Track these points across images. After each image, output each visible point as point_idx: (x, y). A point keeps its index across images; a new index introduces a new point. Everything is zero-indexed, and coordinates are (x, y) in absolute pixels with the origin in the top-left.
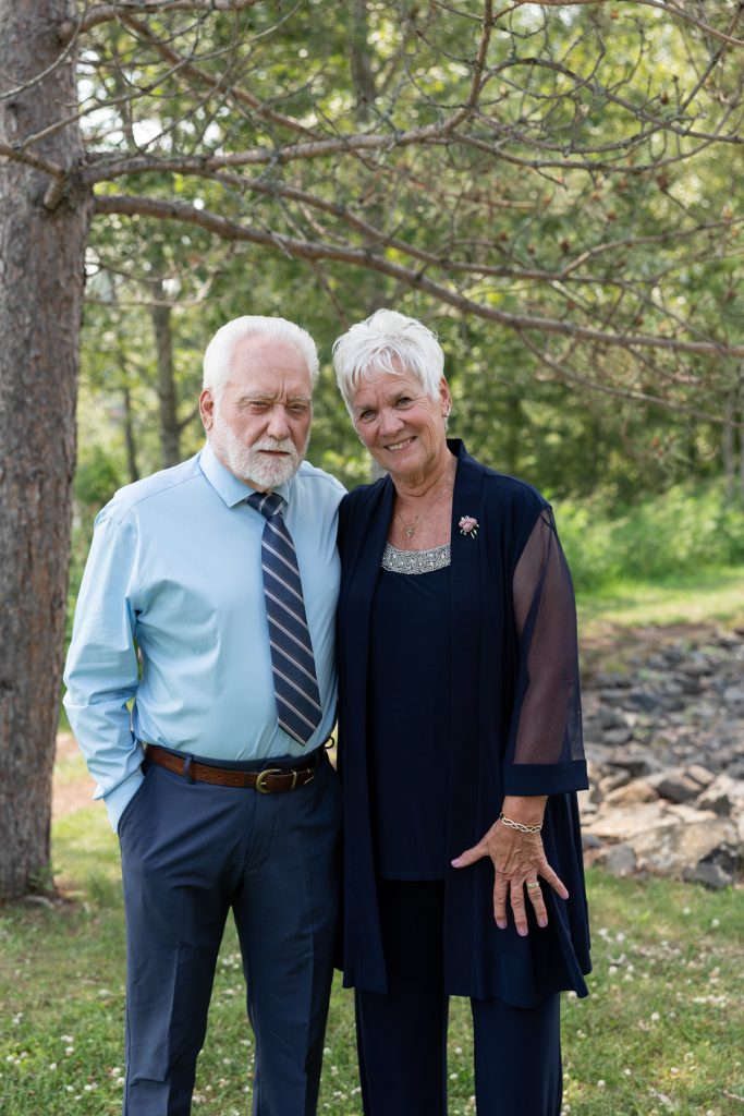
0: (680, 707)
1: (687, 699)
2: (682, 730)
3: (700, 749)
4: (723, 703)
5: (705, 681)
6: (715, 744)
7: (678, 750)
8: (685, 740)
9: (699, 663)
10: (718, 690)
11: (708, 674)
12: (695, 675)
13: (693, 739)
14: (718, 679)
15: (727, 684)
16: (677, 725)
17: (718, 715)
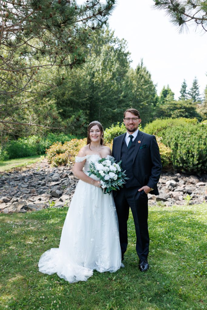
0: (2, 187)
1: (3, 185)
2: (3, 190)
3: (8, 193)
4: (10, 185)
5: (5, 182)
6: (11, 192)
7: (4, 194)
8: (4, 192)
9: (4, 179)
10: (9, 183)
11: (6, 180)
12: (3, 181)
13: (6, 192)
14: (8, 181)
15: (10, 182)
16: (2, 190)
17: (9, 187)
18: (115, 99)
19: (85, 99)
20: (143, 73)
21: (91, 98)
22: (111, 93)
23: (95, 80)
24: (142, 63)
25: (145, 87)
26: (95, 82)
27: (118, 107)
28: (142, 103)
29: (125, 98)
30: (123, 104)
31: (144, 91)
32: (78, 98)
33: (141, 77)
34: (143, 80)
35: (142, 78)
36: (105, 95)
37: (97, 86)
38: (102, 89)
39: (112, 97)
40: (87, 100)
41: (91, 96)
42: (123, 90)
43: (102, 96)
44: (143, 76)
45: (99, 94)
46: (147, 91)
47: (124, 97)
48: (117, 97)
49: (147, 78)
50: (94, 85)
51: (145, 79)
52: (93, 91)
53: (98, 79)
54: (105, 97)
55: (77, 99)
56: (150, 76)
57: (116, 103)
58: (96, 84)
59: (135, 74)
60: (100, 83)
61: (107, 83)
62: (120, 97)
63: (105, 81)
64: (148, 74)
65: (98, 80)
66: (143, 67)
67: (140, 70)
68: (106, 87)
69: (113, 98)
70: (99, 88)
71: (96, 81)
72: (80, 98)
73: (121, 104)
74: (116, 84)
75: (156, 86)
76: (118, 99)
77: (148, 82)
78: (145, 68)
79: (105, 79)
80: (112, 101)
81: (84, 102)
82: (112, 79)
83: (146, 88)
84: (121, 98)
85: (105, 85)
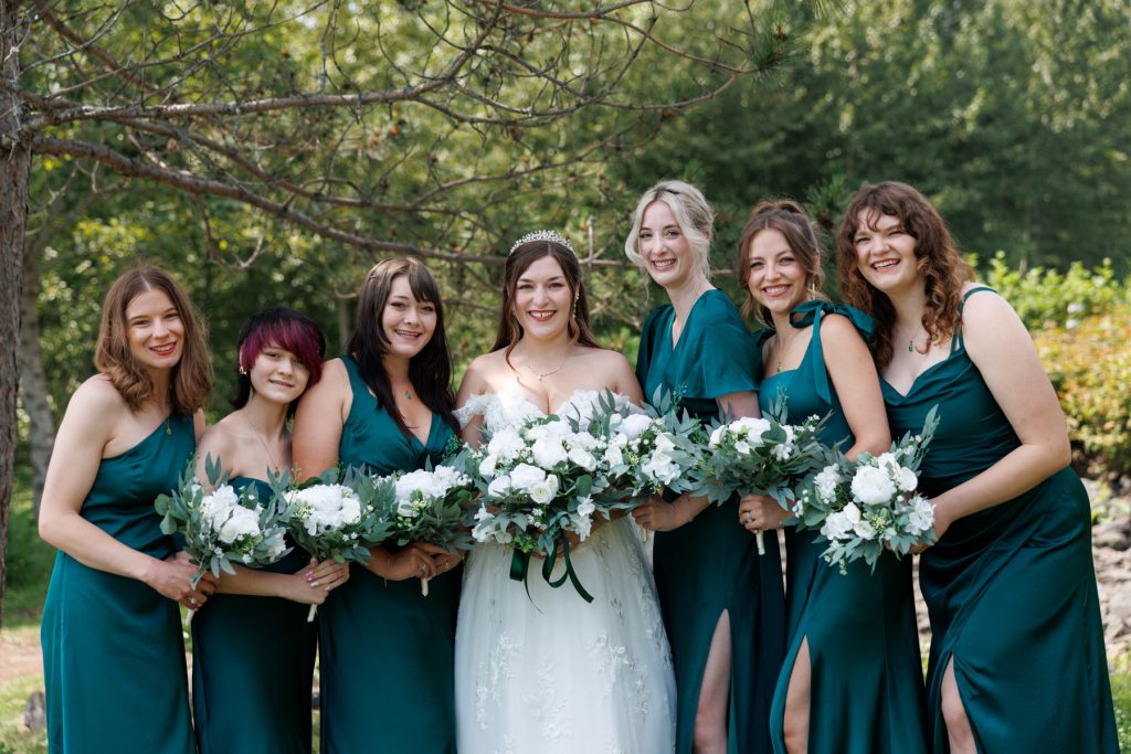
18: (936, 134)
19: (767, 146)
22: (907, 103)
23: (815, 38)
25: (1105, 56)
26: (816, 53)
27: (951, 181)
28: (1090, 150)
29: (990, 129)
30: (980, 165)
31: (1098, 80)
32: (727, 140)
35: (1079, 11)
36: (878, 117)
37: (829, 67)
38: (856, 85)
39: (913, 124)
40: (777, 148)
41: (799, 127)
42: (977, 81)
43: (859, 123)
45: (846, 119)
47: (984, 119)
48: (938, 123)
50: (811, 65)
51: (1098, 13)
52: (808, 101)
53: (832, 30)
54: (880, 126)
55: (723, 148)
57: (940, 155)
58: (823, 59)
61: (882, 51)
62: (961, 123)
63: (872, 36)
65: (832, 37)
68: (878, 72)
69: (920, 128)
71: (824, 45)
72: (738, 139)
73: (970, 159)
74: (934, 49)
76: (952, 139)
79: (874, 27)
80: (914, 145)
81: (759, 162)
82: (910, 25)
83: (1111, 62)
84: (970, 127)
85: (872, 61)
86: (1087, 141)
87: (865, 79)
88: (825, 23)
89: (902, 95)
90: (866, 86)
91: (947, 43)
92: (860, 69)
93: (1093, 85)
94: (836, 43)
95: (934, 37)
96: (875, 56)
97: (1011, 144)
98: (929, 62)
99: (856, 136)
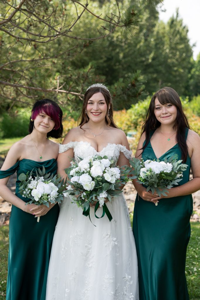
18: (142, 62)
19: (101, 61)
20: (178, 28)
21: (109, 59)
22: (136, 54)
23: (115, 35)
24: (177, 14)
26: (115, 39)
28: (175, 69)
29: (155, 62)
30: (151, 70)
33: (176, 32)
34: (178, 36)
35: (176, 35)
37: (118, 43)
38: (124, 48)
39: (137, 59)
40: (105, 62)
41: (110, 57)
42: (152, 50)
43: (124, 57)
44: (178, 32)
45: (121, 55)
46: (184, 52)
47: (154, 59)
48: (144, 59)
49: (184, 34)
50: (113, 42)
51: (180, 36)
52: (112, 51)
53: (119, 33)
54: (129, 58)
56: (187, 31)
57: (142, 67)
58: (117, 40)
59: (167, 28)
60: (122, 39)
61: (131, 40)
62: (148, 59)
63: (129, 36)
64: (185, 30)
65: (119, 35)
66: (179, 19)
67: (175, 23)
68: (129, 45)
70: (121, 47)
71: (117, 37)
74: (143, 41)
75: (194, 45)
76: (145, 63)
77: (184, 40)
78: (181, 21)
79: (129, 34)
80: (136, 64)
81: (100, 65)
82: (138, 34)
83: (182, 48)
85: (128, 42)
86: (175, 66)
87: (126, 46)
88: (118, 31)
89: (135, 51)
90: (126, 48)
91: (146, 40)
92: (125, 44)
93: (178, 53)
94: (120, 37)
95: (143, 37)
96: (129, 41)
97: (159, 65)
98: (142, 44)
99: (123, 61)
